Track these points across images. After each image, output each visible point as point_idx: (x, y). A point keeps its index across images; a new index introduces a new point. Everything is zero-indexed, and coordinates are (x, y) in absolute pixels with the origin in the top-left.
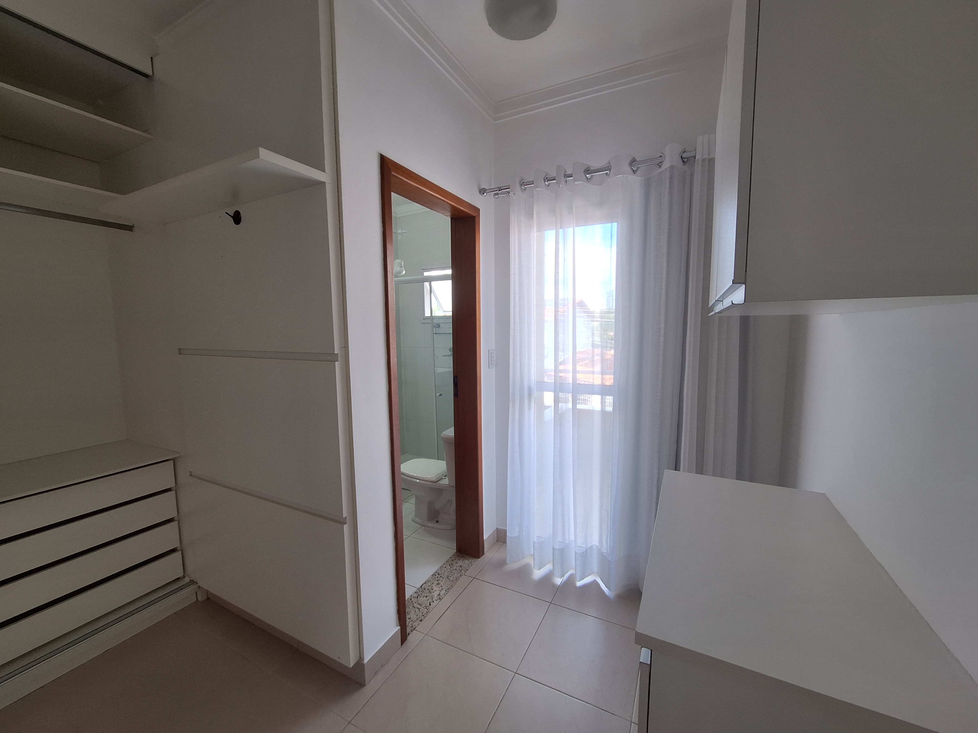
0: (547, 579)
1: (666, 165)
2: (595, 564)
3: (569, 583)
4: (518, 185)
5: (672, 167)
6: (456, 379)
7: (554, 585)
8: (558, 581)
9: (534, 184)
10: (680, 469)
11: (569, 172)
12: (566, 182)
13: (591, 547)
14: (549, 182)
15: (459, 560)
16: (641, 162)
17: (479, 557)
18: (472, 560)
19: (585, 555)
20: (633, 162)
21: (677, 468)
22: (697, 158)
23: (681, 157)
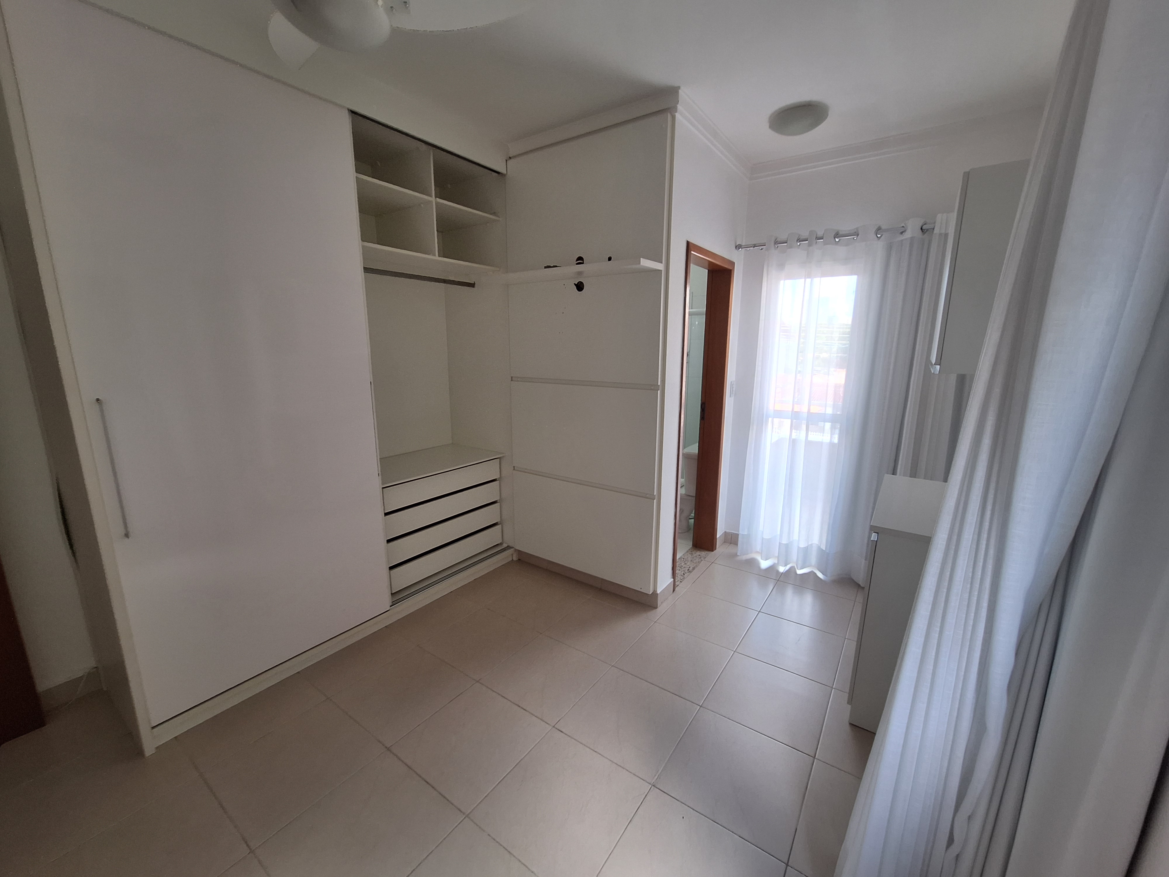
0: (772, 569)
1: (908, 235)
2: (813, 559)
3: (791, 572)
4: (773, 243)
5: (912, 238)
6: (703, 405)
7: (778, 571)
8: (782, 569)
9: (788, 243)
10: (896, 473)
11: (820, 234)
12: (816, 243)
13: (812, 544)
14: (800, 242)
15: (697, 551)
16: (887, 230)
17: (713, 551)
18: (708, 552)
19: (806, 551)
20: (879, 229)
21: (894, 473)
22: (935, 232)
23: (921, 229)
